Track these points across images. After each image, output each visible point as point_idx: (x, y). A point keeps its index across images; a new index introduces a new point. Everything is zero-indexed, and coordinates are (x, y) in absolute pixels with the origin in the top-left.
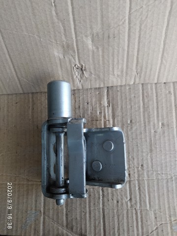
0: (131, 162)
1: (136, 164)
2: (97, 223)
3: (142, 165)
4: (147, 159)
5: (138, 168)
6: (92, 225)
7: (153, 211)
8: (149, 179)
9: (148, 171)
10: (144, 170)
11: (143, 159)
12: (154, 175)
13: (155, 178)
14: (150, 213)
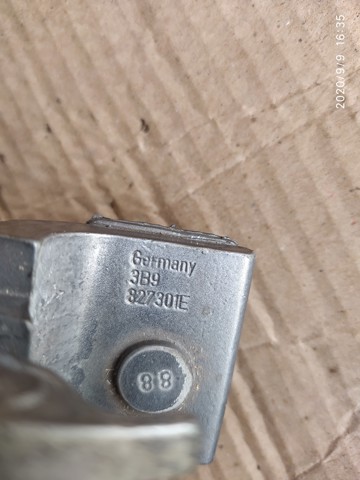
0: (91, 143)
1: (114, 137)
3: (145, 126)
4: (150, 76)
5: (133, 151)
7: (306, 340)
8: (213, 175)
9: (188, 139)
10: (166, 144)
11: (130, 88)
12: (228, 141)
13: (241, 158)
14: (292, 357)
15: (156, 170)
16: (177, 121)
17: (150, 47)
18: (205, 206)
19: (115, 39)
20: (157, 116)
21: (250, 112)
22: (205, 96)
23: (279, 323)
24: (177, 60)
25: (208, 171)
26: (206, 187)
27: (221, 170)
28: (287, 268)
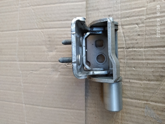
2: (157, 53)
4: (104, 12)
6: (159, 57)
7: (148, 4)
8: (120, 9)
9: (114, 11)
10: (113, 14)
11: (104, 16)
12: (117, 6)
13: (120, 5)
14: (150, 6)
15: (115, 17)
16: (111, 11)
17: (101, 11)
18: (123, 12)
19: (97, 15)
20: (109, 14)
21: (115, 2)
22: (110, 6)
23: (144, 7)
24: (105, 8)
25: (119, 10)
26: (121, 11)
27: (120, 8)
28: (136, 4)
